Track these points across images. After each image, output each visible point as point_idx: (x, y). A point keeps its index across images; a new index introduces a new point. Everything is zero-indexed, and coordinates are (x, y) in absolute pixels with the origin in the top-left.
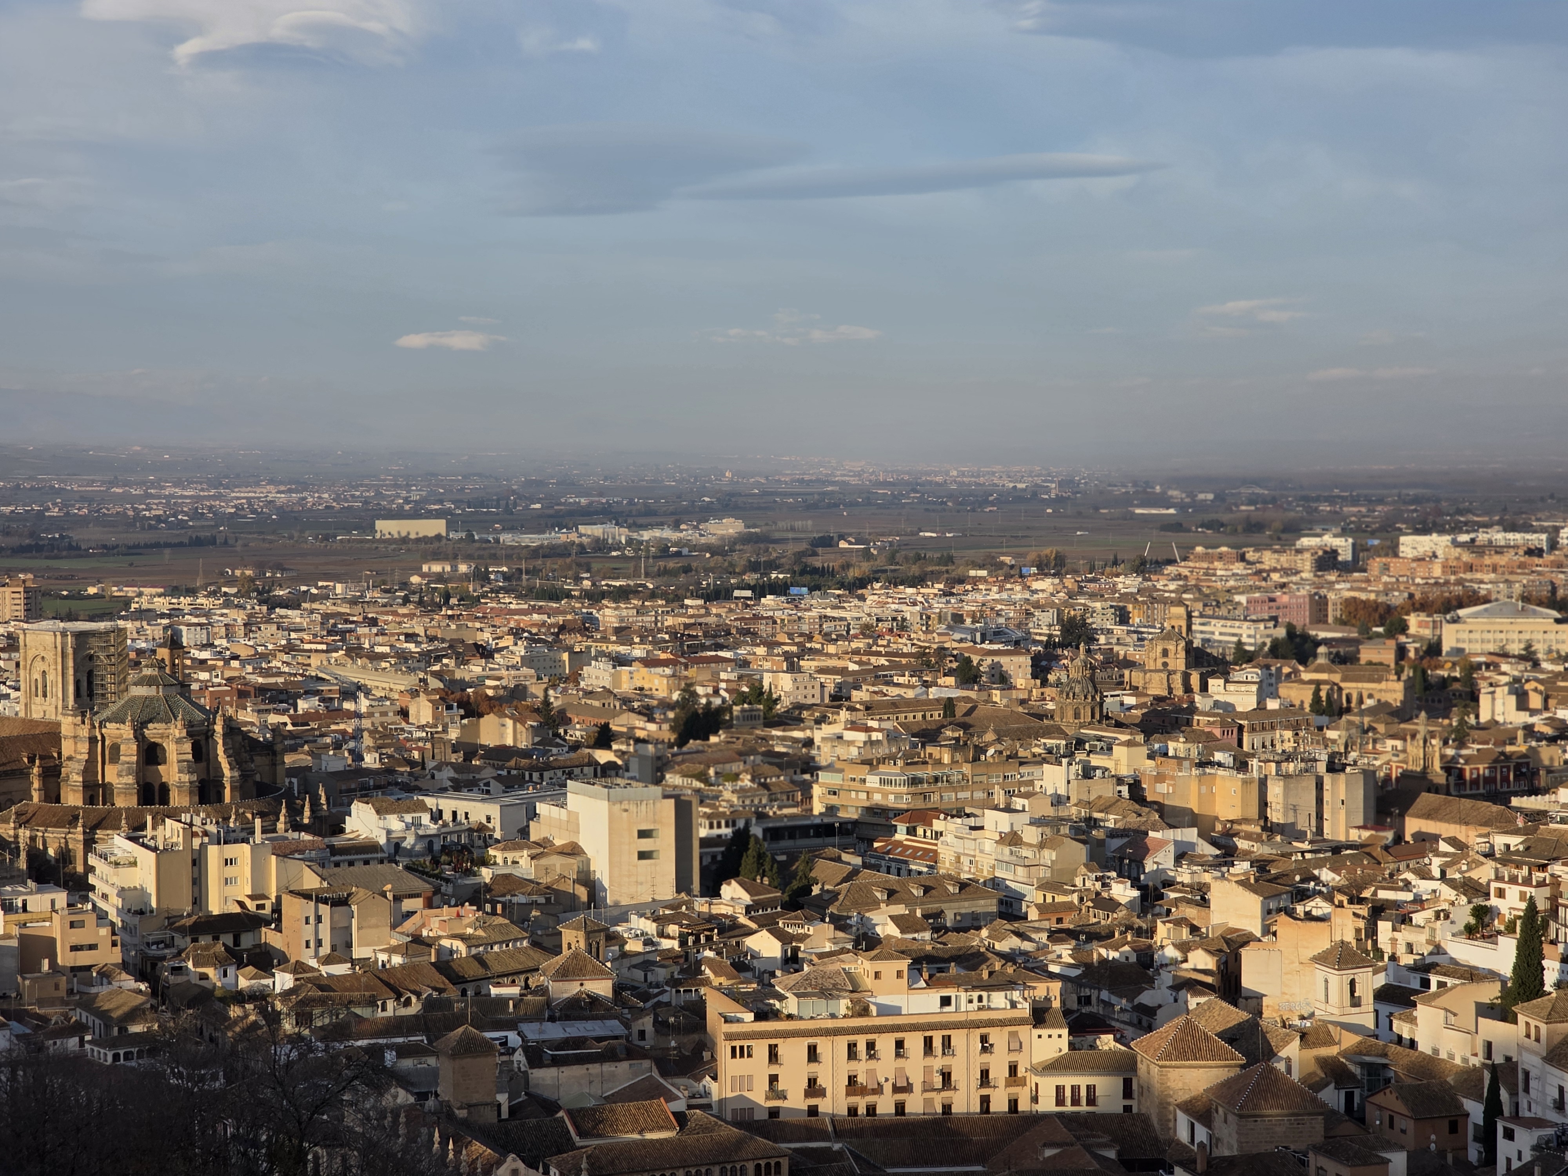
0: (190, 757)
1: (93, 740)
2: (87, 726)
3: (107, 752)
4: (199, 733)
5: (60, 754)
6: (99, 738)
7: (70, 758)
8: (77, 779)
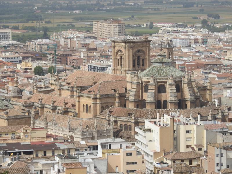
0: (175, 91)
1: (138, 84)
2: (136, 78)
3: (143, 88)
4: (178, 81)
5: (126, 89)
6: (141, 82)
7: (129, 90)
8: (132, 98)
